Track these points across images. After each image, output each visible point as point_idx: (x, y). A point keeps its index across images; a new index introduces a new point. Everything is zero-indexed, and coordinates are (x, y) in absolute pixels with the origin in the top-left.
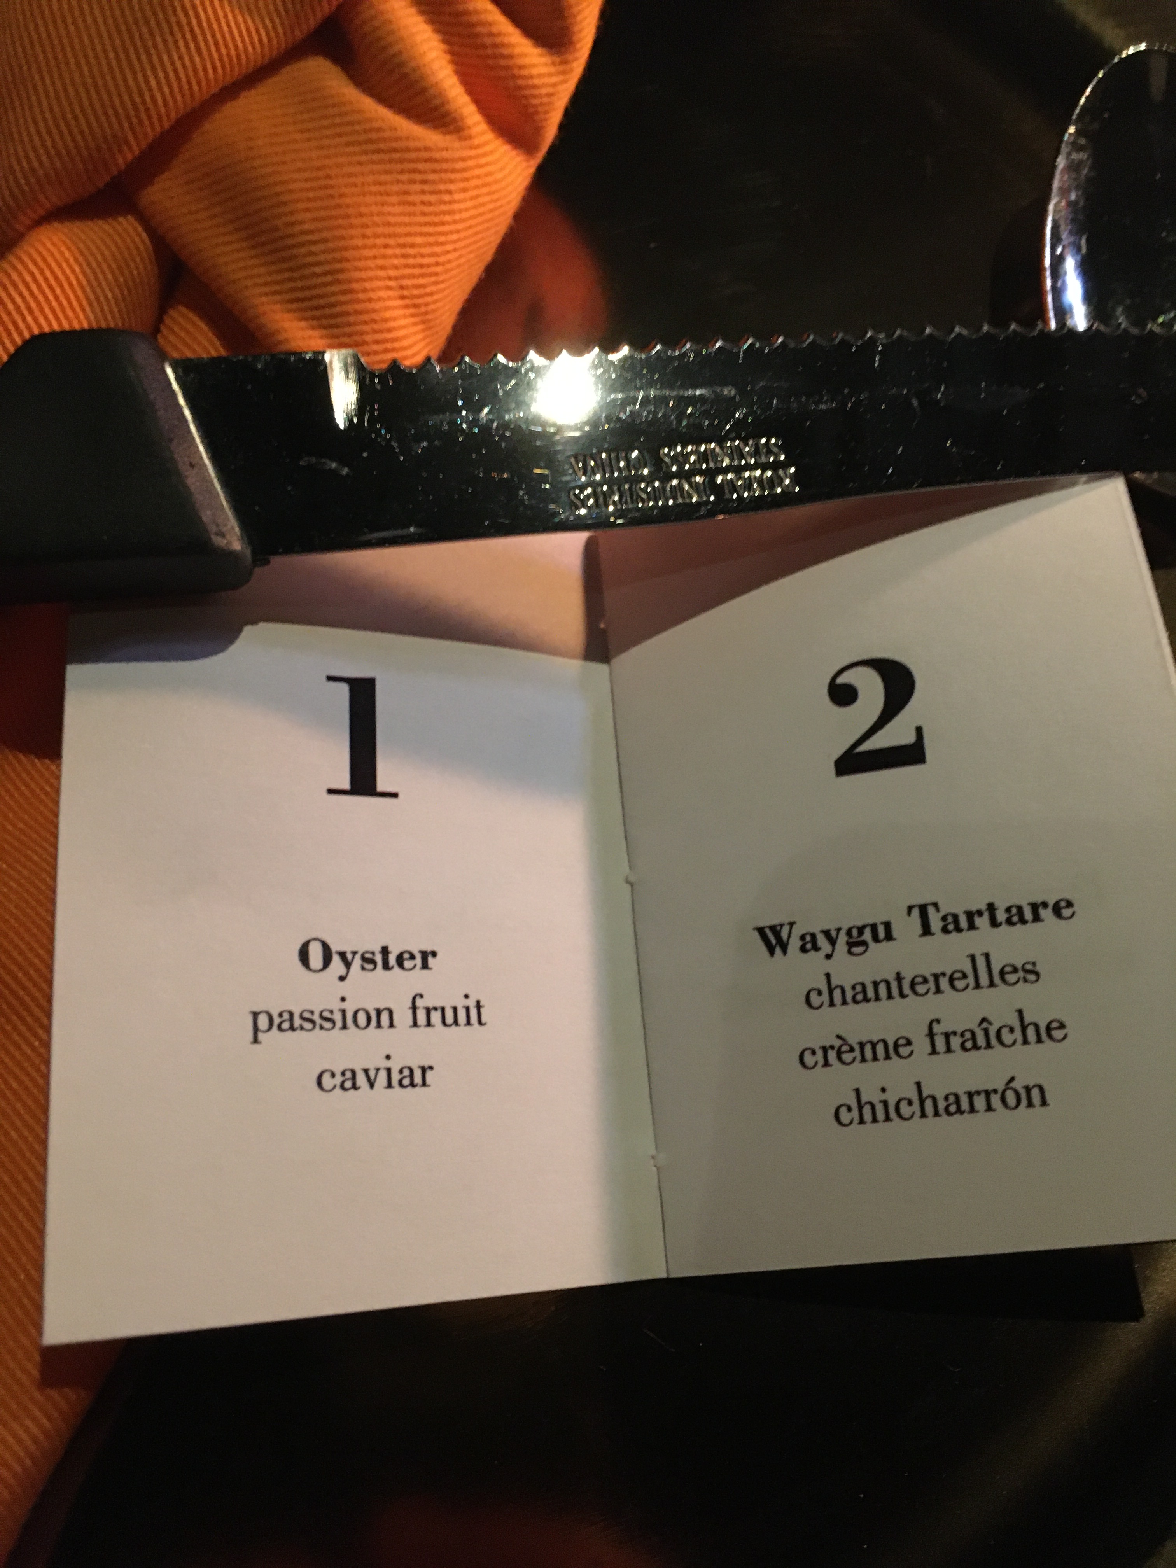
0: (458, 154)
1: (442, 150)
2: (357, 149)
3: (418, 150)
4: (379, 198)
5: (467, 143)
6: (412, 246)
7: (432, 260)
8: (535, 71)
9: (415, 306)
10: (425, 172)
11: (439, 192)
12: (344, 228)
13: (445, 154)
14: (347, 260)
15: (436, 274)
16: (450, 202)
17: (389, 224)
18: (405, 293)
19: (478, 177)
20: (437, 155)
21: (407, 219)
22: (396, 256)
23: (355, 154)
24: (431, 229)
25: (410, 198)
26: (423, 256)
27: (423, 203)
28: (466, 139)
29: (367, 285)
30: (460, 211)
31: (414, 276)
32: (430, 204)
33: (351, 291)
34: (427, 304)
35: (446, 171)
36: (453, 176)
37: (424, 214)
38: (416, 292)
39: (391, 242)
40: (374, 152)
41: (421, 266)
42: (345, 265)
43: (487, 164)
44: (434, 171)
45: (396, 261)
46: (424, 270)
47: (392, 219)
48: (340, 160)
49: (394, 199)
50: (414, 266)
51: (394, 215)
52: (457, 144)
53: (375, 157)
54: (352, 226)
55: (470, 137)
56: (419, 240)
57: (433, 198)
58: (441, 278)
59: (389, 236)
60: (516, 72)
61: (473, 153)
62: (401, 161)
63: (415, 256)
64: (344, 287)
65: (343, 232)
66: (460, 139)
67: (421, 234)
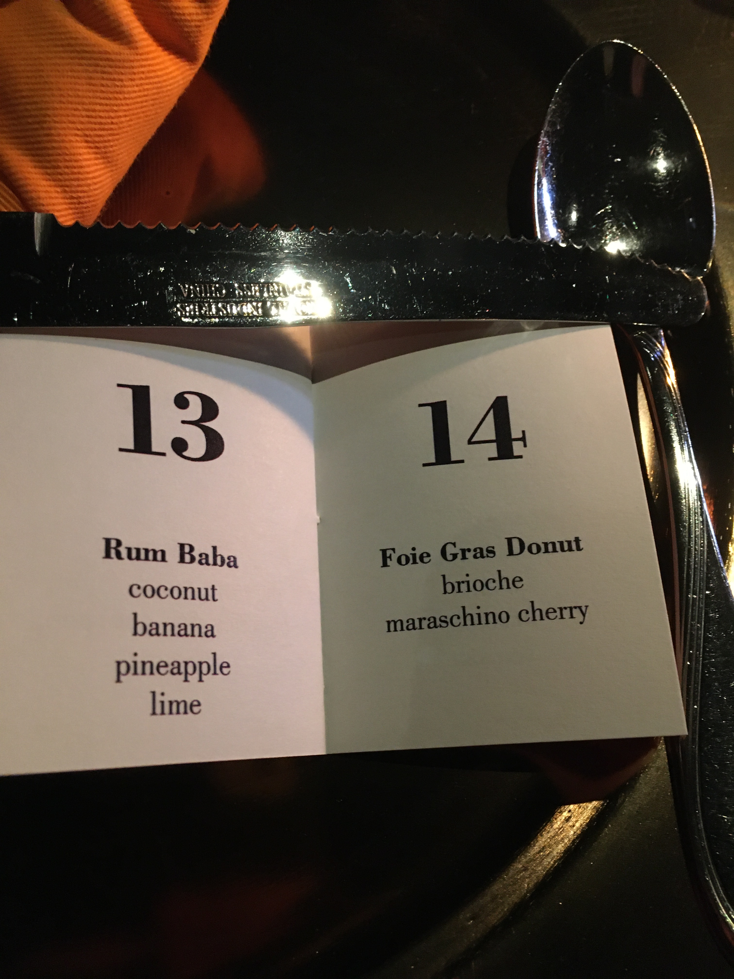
0: (126, 57)
1: (117, 54)
2: (61, 49)
3: (100, 53)
4: (73, 80)
5: (136, 51)
6: (94, 111)
7: (109, 121)
8: (186, 11)
9: (97, 148)
10: (105, 67)
11: (114, 80)
12: (49, 96)
13: (119, 57)
14: (49, 116)
15: (111, 129)
16: (122, 86)
17: (78, 96)
18: (89, 139)
19: (143, 73)
20: (113, 57)
21: (91, 94)
22: (83, 117)
23: (60, 52)
24: (108, 102)
25: (93, 82)
26: (101, 117)
27: (103, 85)
28: (134, 49)
29: (62, 132)
30: (129, 92)
31: (95, 130)
32: (108, 86)
33: (51, 135)
34: (105, 147)
35: (119, 67)
36: (122, 71)
37: (102, 92)
38: (97, 139)
39: (80, 107)
40: (72, 52)
41: (101, 123)
42: (48, 119)
43: (149, 65)
44: (111, 67)
45: (82, 119)
46: (102, 126)
47: (80, 93)
48: (50, 55)
49: (84, 81)
50: (95, 123)
51: (83, 91)
52: (127, 51)
53: (73, 55)
54: (53, 95)
55: (137, 48)
56: (98, 107)
57: (109, 83)
58: (115, 132)
59: (79, 104)
60: (174, 11)
61: (139, 57)
62: (90, 59)
63: (96, 117)
64: (48, 132)
65: (47, 99)
66: (130, 48)
67: (101, 104)
